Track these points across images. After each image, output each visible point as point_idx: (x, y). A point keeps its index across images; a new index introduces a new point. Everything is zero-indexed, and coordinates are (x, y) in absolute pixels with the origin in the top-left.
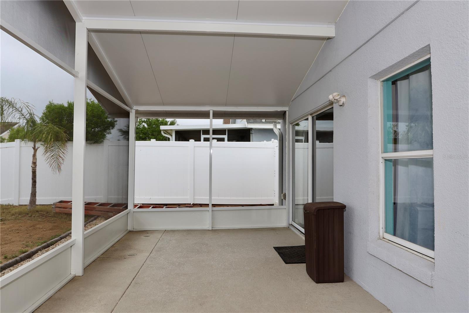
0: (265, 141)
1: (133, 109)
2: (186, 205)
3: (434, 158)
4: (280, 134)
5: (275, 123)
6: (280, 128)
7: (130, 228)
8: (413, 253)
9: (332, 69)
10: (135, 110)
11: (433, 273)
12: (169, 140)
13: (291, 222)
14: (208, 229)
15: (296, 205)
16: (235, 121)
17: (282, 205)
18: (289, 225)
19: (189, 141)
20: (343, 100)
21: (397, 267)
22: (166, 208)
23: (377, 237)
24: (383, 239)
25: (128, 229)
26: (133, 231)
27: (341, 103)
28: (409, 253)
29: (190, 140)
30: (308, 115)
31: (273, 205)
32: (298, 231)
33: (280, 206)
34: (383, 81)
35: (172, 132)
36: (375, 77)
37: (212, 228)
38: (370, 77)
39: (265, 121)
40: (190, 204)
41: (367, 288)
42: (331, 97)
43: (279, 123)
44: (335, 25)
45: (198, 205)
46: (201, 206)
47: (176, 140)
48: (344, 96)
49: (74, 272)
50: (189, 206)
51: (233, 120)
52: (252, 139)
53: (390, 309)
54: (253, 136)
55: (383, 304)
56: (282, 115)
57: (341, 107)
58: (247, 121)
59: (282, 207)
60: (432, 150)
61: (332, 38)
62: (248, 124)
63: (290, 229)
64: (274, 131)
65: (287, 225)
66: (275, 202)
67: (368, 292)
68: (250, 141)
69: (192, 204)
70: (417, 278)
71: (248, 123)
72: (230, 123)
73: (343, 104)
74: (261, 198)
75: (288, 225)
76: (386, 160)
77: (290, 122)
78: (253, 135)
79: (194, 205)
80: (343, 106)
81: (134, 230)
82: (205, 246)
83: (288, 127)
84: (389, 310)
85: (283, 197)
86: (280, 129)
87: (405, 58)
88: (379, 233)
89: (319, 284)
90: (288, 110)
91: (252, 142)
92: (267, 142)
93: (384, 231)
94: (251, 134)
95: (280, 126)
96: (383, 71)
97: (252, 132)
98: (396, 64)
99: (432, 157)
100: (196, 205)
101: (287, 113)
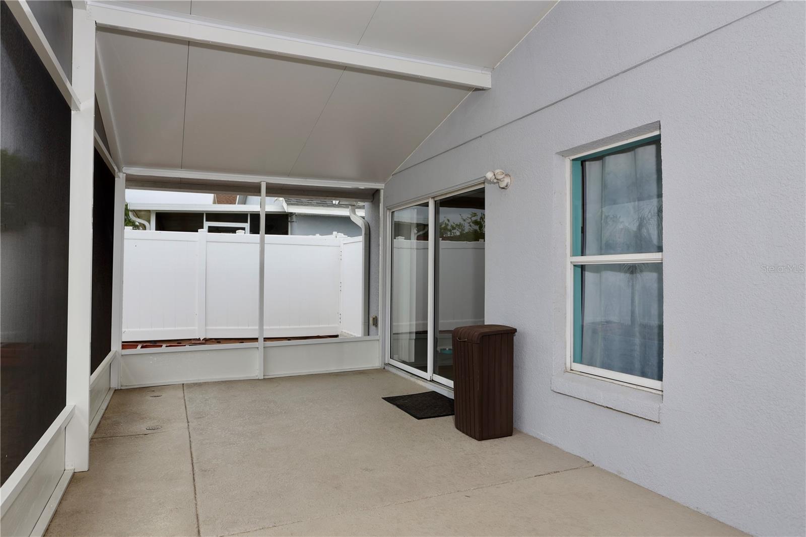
0: (318, 235)
1: (122, 172)
2: (193, 342)
3: (663, 264)
4: (365, 225)
5: (354, 207)
6: (364, 215)
7: (114, 385)
8: (622, 385)
9: (483, 135)
10: (125, 174)
11: (661, 405)
12: (144, 228)
13: (388, 360)
14: (257, 378)
15: (394, 334)
16: (246, 199)
17: (369, 335)
18: (386, 364)
19: (197, 232)
20: (507, 180)
21: (603, 405)
22: (166, 347)
23: (563, 370)
24: (571, 371)
25: (111, 387)
26: (121, 389)
27: (503, 185)
28: (616, 385)
29: (199, 230)
30: (428, 198)
31: (336, 336)
32: (405, 372)
33: (365, 337)
34: (573, 160)
35: (150, 215)
36: (563, 154)
37: (264, 376)
38: (557, 153)
39: (339, 203)
40: (199, 339)
41: (549, 439)
42: (489, 175)
43: (362, 207)
44: (491, 72)
45: (214, 340)
46: (219, 342)
47: (157, 229)
48: (507, 175)
49: (72, 465)
50: (199, 342)
51: (242, 196)
52: (291, 230)
53: (590, 461)
54: (293, 226)
55: (578, 456)
56: (372, 196)
57: (503, 189)
58: (286, 201)
59: (368, 338)
60: (661, 253)
61: (484, 90)
62: (289, 206)
63: (388, 371)
64: (352, 219)
65: (380, 366)
66: (342, 332)
67: (550, 445)
68: (286, 233)
69: (203, 340)
70: (638, 414)
71: (288, 204)
72: (236, 202)
73: (507, 186)
74: (328, 326)
75: (383, 365)
76: (574, 266)
77: (387, 207)
78: (295, 224)
79: (207, 341)
80: (506, 189)
81: (123, 388)
82: (272, 403)
83: (384, 215)
84: (588, 462)
85: (370, 322)
86: (363, 218)
87: (619, 134)
88: (565, 364)
89: (483, 442)
90: (383, 188)
91: (291, 234)
92: (320, 236)
93: (572, 361)
94: (289, 223)
95: (364, 213)
96: (579, 147)
97: (291, 219)
98: (603, 140)
99: (660, 262)
100: (211, 341)
101: (382, 192)
